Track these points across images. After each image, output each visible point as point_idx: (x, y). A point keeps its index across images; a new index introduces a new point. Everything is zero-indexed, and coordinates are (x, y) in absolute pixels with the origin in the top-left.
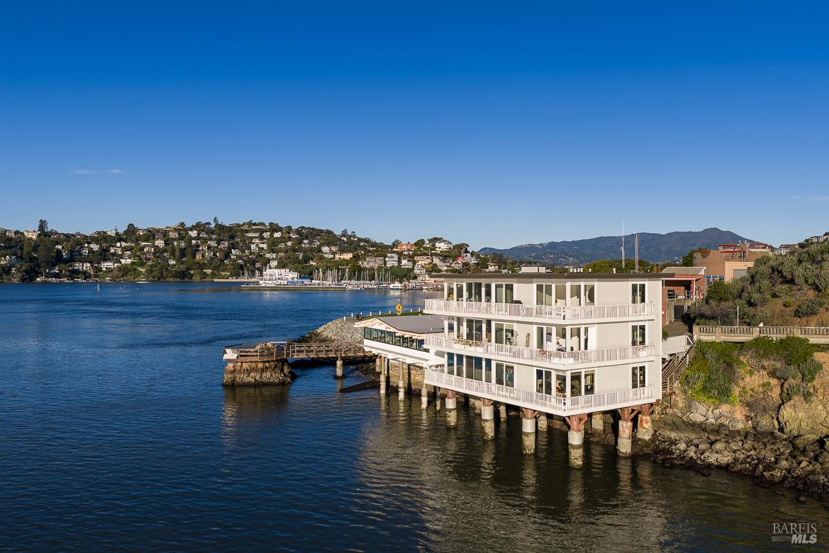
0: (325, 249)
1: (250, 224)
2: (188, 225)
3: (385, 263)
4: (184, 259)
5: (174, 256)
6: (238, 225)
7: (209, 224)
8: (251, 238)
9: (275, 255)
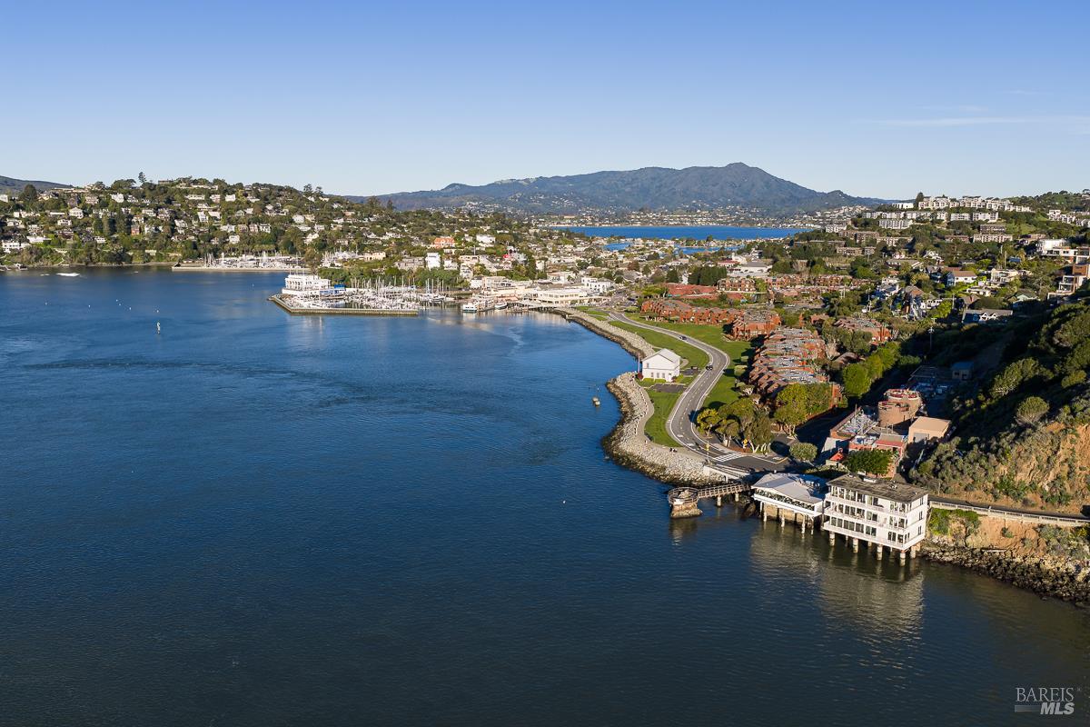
0: (298, 218)
1: (189, 181)
2: (108, 184)
3: (425, 263)
4: (115, 236)
5: (102, 232)
6: (172, 183)
7: (132, 181)
8: (195, 202)
9: (233, 227)
